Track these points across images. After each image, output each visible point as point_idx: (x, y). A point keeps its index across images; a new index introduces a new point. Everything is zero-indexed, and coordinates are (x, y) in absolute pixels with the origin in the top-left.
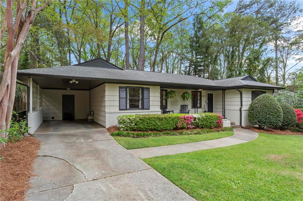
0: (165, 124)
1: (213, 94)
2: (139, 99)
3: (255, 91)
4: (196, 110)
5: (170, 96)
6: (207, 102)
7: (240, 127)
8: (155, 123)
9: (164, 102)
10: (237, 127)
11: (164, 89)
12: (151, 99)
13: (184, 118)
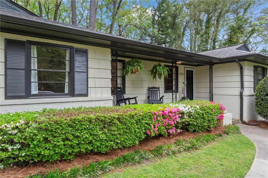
0: (120, 134)
1: (192, 71)
2: (65, 72)
3: (258, 66)
4: (174, 96)
5: (130, 68)
6: (186, 83)
7: (240, 122)
8: (91, 134)
9: (119, 81)
10: (236, 122)
11: (119, 58)
12: (91, 73)
13: (163, 115)
